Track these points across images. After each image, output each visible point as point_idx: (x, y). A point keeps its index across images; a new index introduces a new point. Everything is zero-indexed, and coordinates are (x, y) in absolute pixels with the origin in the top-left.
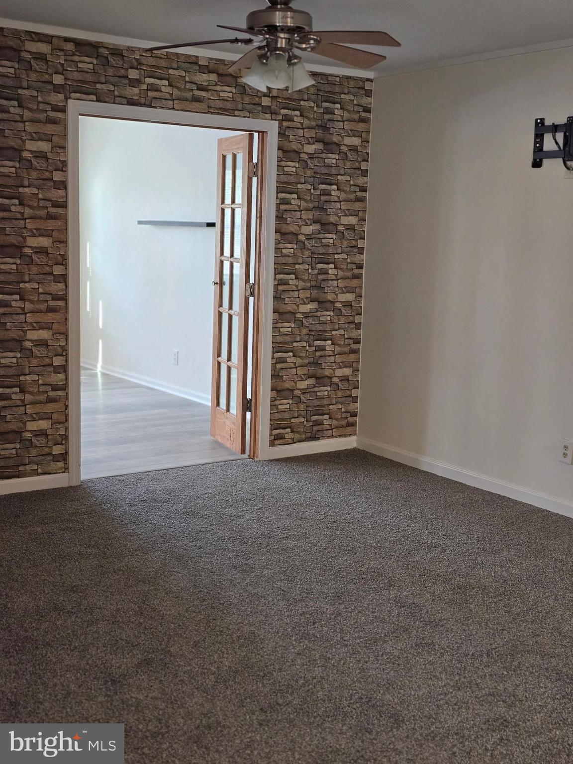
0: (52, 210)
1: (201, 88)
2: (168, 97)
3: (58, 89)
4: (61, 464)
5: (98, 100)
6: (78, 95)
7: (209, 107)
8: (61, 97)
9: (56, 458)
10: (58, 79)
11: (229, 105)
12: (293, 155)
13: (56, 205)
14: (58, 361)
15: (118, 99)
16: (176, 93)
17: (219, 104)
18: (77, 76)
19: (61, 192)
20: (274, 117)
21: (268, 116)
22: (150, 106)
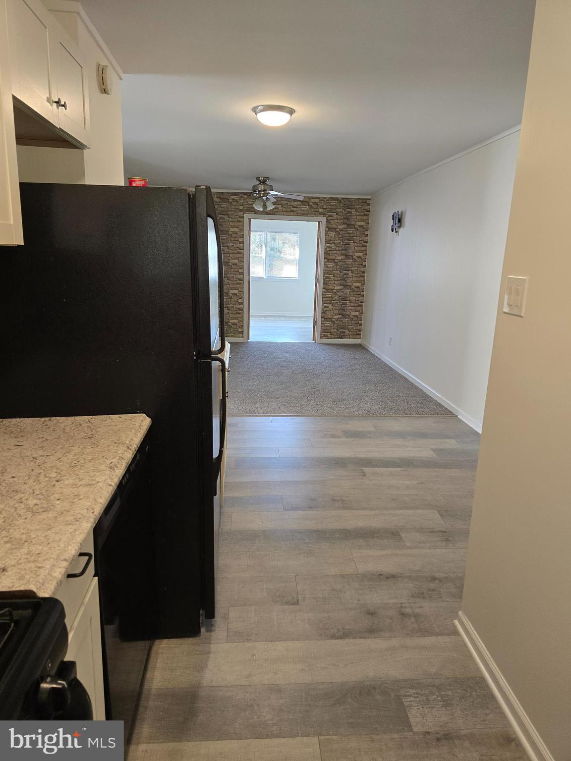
0: (239, 251)
1: (294, 207)
2: (281, 211)
3: (241, 210)
4: (241, 335)
5: (255, 214)
6: (248, 212)
7: (297, 214)
8: (242, 213)
9: (239, 333)
10: (241, 208)
11: (305, 212)
12: (333, 230)
13: (240, 249)
14: (240, 301)
15: (262, 213)
16: (284, 209)
17: (301, 212)
18: (248, 206)
19: (242, 245)
20: (324, 216)
21: (322, 216)
22: (274, 215)
